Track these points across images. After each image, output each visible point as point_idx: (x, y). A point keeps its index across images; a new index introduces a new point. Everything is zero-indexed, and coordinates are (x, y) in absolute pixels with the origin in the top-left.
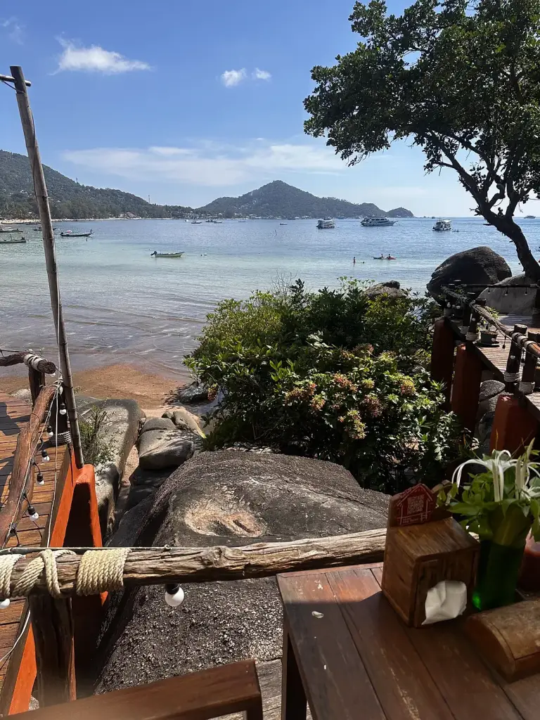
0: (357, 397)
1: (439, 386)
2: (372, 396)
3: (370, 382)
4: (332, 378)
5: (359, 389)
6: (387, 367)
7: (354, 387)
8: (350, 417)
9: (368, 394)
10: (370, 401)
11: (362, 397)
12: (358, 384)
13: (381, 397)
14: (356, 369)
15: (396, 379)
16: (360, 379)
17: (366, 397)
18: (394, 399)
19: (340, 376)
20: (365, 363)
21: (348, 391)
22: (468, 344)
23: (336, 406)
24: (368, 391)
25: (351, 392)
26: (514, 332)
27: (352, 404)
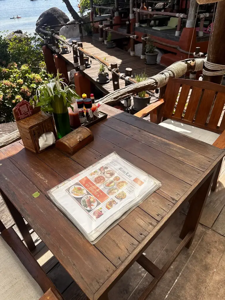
0: (17, 89)
1: (51, 76)
2: (24, 87)
3: (21, 81)
4: (2, 83)
5: (17, 85)
6: (26, 72)
7: (14, 85)
8: (17, 100)
9: (22, 86)
10: (24, 89)
11: (19, 89)
12: (15, 83)
13: (28, 86)
14: (12, 76)
15: (32, 77)
16: (16, 80)
17: (22, 88)
18: (34, 86)
19: (5, 81)
20: (15, 72)
21: (12, 87)
22: (58, 54)
23: (9, 96)
24: (21, 85)
25: (14, 88)
26: (72, 44)
27: (16, 93)
